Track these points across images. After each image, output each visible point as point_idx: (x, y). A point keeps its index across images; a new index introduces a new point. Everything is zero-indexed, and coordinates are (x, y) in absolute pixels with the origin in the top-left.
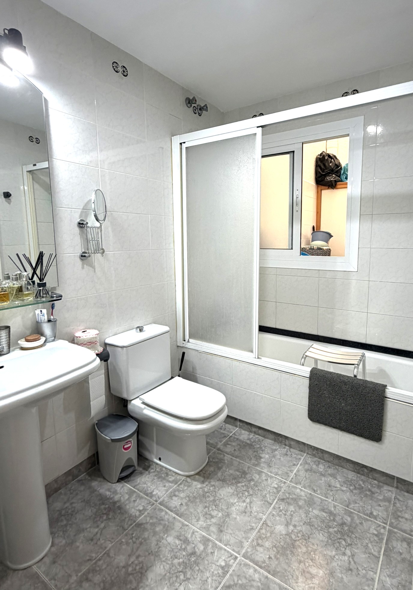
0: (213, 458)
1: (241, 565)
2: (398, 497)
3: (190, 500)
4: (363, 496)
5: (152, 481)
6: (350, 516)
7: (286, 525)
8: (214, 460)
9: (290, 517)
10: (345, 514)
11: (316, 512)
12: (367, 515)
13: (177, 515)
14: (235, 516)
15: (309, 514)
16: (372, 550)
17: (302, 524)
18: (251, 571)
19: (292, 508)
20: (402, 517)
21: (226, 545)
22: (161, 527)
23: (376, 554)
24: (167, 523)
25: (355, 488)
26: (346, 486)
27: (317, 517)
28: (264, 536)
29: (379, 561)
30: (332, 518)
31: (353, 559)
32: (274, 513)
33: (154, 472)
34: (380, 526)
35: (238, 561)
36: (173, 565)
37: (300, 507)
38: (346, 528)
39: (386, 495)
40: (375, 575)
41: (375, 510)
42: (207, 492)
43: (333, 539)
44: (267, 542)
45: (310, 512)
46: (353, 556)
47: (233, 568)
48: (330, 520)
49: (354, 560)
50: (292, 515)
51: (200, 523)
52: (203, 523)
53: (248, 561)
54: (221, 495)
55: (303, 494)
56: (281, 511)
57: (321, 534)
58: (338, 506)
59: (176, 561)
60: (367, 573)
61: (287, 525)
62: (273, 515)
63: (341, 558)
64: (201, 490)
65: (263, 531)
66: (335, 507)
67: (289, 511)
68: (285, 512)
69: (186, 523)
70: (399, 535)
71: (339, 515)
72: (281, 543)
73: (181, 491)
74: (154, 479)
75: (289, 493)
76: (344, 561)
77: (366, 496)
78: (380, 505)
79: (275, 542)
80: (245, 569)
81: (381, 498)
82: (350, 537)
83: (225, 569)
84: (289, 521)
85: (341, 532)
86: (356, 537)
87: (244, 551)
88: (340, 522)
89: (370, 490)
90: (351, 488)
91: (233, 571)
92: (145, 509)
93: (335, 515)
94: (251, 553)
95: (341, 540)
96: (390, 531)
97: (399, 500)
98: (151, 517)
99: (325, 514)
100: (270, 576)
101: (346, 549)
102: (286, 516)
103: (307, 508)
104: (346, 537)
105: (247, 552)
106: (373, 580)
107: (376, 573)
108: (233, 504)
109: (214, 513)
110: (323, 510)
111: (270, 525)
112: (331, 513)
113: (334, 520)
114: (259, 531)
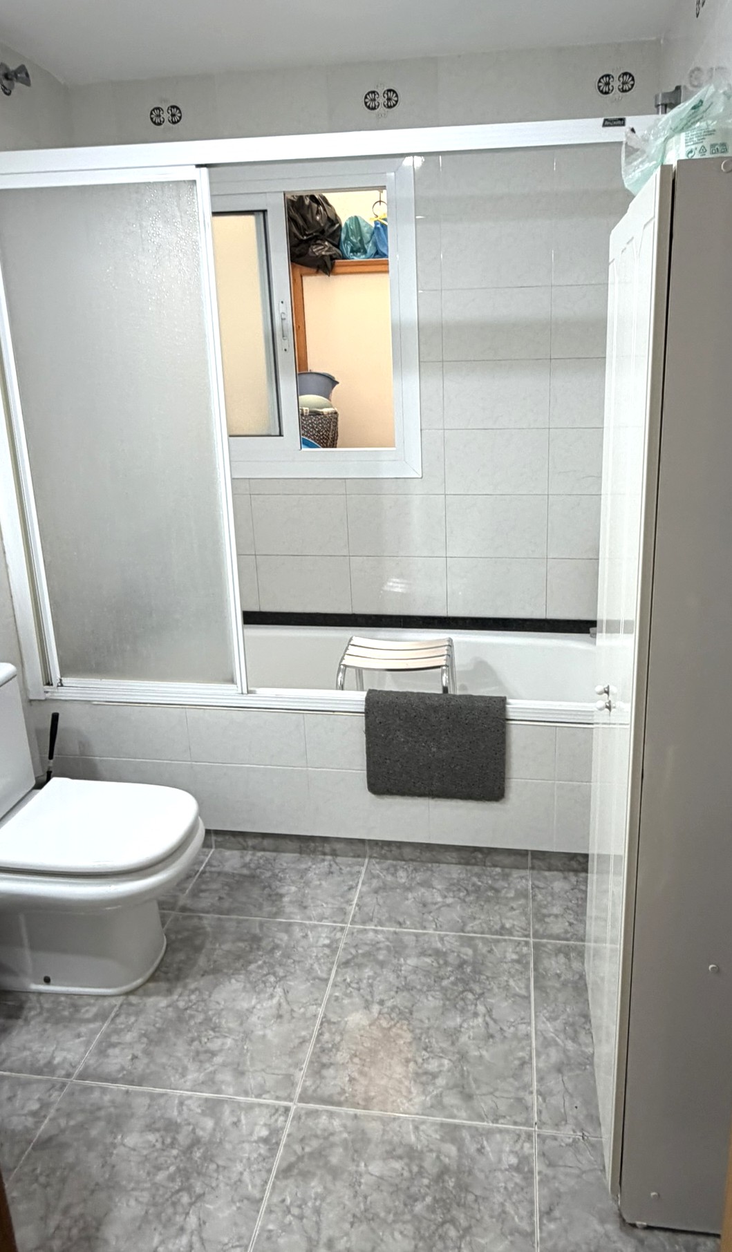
0: (177, 932)
1: (300, 1118)
2: (537, 883)
3: (150, 1042)
4: (482, 903)
5: (42, 1035)
6: (470, 946)
7: (365, 1008)
8: (180, 937)
9: (369, 990)
10: (462, 945)
11: (412, 962)
12: (496, 933)
13: (132, 1083)
14: (261, 1033)
15: (401, 970)
16: (517, 989)
17: (392, 993)
18: (324, 1119)
19: (368, 972)
20: (549, 916)
21: (259, 1096)
22: (102, 1124)
23: (523, 992)
24: (112, 1110)
25: (468, 894)
26: (451, 894)
27: (415, 970)
28: (330, 1046)
29: (530, 1003)
30: (441, 962)
31: (490, 1016)
32: (337, 994)
33: (40, 1014)
34: (519, 943)
35: (291, 1114)
36: (156, 1186)
37: (382, 964)
38: (469, 970)
39: (519, 887)
40: (529, 1028)
41: (507, 918)
42: (186, 1009)
43: (452, 997)
44: (339, 1053)
45: (401, 965)
46: (489, 1012)
47: (286, 1132)
48: (440, 967)
49: (493, 1019)
50: (371, 986)
51: (190, 1077)
52: (196, 1075)
53: (312, 1106)
54: (218, 1003)
55: (380, 937)
56: (349, 985)
57: (430, 998)
58: (447, 935)
59: (161, 1177)
60: (517, 1029)
61: (367, 1006)
62: (337, 999)
63: (471, 1024)
64: (170, 1009)
65: (326, 1036)
66: (442, 939)
67: (365, 978)
68: (357, 983)
69: (158, 1090)
70: (550, 947)
71: (453, 952)
72: (365, 1045)
73: (122, 1030)
74: (45, 1030)
75: (356, 946)
76: (478, 1026)
77: (488, 900)
78: (512, 909)
79: (354, 1047)
80: (310, 1123)
81: (512, 894)
82: (479, 981)
83: (270, 1142)
84: (369, 998)
85: (462, 979)
86: (488, 978)
87: (299, 1090)
88: (457, 962)
89: (491, 888)
90: (462, 894)
91: (289, 1135)
92: (45, 1105)
93: (445, 954)
94: (313, 1088)
95: (465, 993)
96: (536, 946)
97: (538, 887)
98: (69, 1115)
99: (428, 960)
100: (359, 1112)
101: (476, 1005)
102: (362, 991)
103: (395, 961)
104: (472, 985)
105: (305, 1089)
106: (528, 1036)
107: (529, 1024)
108: (250, 1011)
109: (215, 1045)
110: (423, 953)
111: (335, 1020)
112: (438, 953)
113: (446, 963)
114: (318, 1040)
